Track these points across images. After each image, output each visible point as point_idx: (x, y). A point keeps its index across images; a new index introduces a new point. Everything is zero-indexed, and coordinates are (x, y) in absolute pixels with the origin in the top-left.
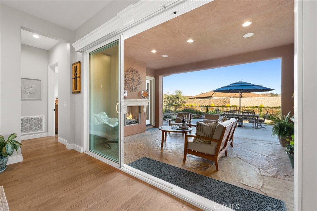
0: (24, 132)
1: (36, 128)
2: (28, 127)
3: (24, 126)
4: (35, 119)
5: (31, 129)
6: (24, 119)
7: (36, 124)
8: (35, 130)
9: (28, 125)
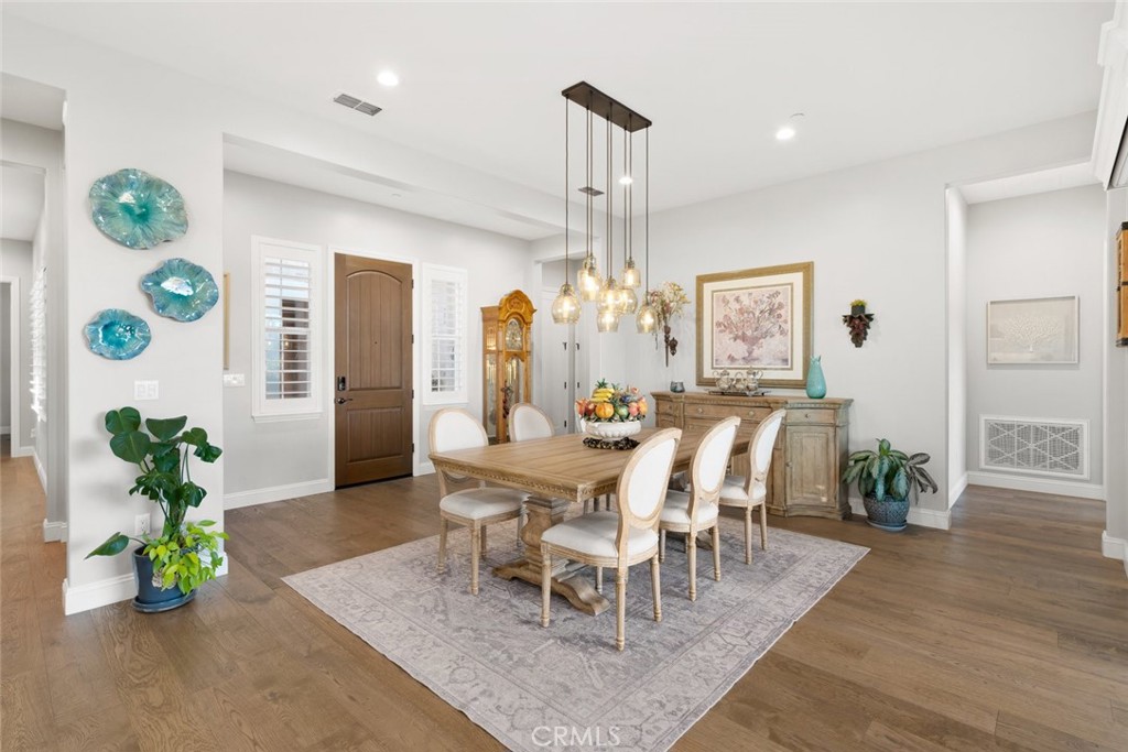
0: (1019, 464)
1: (1058, 459)
2: (1032, 453)
3: (1018, 449)
4: (1053, 429)
5: (1039, 460)
6: (1019, 426)
7: (1057, 448)
8: (1054, 465)
9: (1032, 446)
